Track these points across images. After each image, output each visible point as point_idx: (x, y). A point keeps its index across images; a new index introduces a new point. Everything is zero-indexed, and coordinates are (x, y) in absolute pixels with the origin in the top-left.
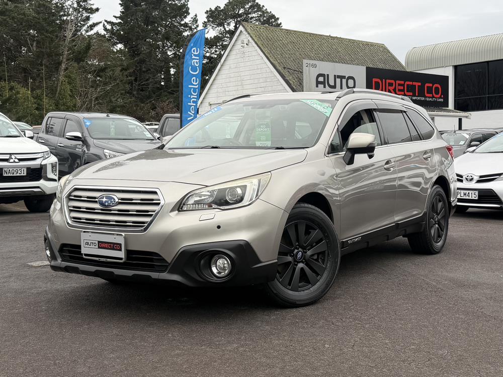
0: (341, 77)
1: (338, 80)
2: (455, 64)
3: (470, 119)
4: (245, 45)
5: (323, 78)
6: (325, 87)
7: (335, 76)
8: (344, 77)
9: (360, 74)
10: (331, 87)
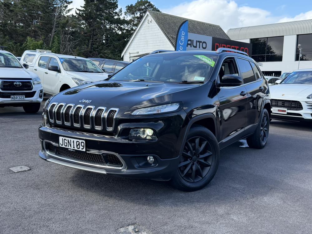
0: (200, 42)
1: (198, 43)
2: (251, 38)
3: (262, 66)
4: (150, 22)
5: (190, 42)
6: (191, 47)
7: (196, 41)
8: (201, 42)
9: (209, 40)
10: (194, 47)
